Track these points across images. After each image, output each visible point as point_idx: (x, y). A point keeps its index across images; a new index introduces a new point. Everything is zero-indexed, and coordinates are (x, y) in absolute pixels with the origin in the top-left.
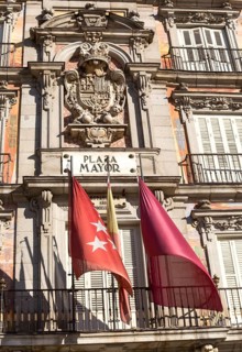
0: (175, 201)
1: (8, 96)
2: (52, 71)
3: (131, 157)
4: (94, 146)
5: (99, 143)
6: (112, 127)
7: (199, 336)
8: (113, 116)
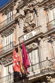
0: (45, 38)
1: (14, 28)
2: (19, 17)
3: (35, 31)
4: (29, 31)
5: (30, 30)
6: (31, 25)
7: (43, 75)
8: (31, 22)
